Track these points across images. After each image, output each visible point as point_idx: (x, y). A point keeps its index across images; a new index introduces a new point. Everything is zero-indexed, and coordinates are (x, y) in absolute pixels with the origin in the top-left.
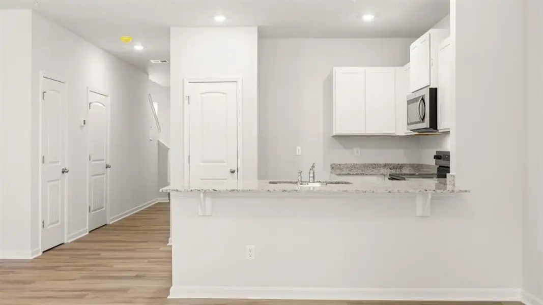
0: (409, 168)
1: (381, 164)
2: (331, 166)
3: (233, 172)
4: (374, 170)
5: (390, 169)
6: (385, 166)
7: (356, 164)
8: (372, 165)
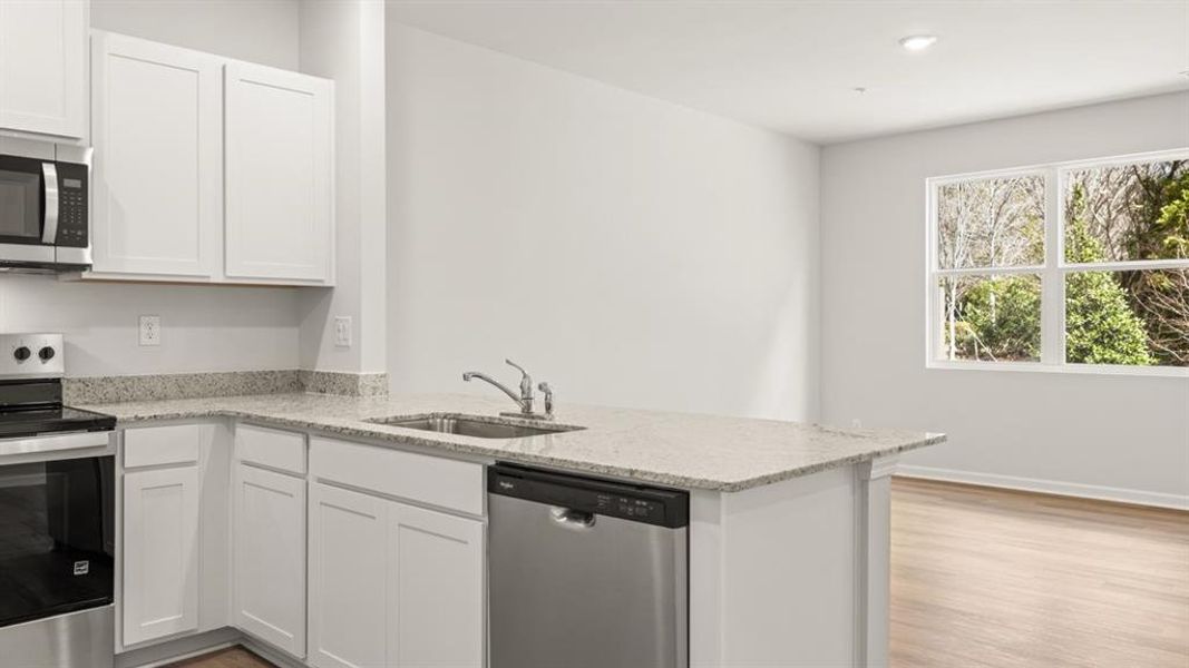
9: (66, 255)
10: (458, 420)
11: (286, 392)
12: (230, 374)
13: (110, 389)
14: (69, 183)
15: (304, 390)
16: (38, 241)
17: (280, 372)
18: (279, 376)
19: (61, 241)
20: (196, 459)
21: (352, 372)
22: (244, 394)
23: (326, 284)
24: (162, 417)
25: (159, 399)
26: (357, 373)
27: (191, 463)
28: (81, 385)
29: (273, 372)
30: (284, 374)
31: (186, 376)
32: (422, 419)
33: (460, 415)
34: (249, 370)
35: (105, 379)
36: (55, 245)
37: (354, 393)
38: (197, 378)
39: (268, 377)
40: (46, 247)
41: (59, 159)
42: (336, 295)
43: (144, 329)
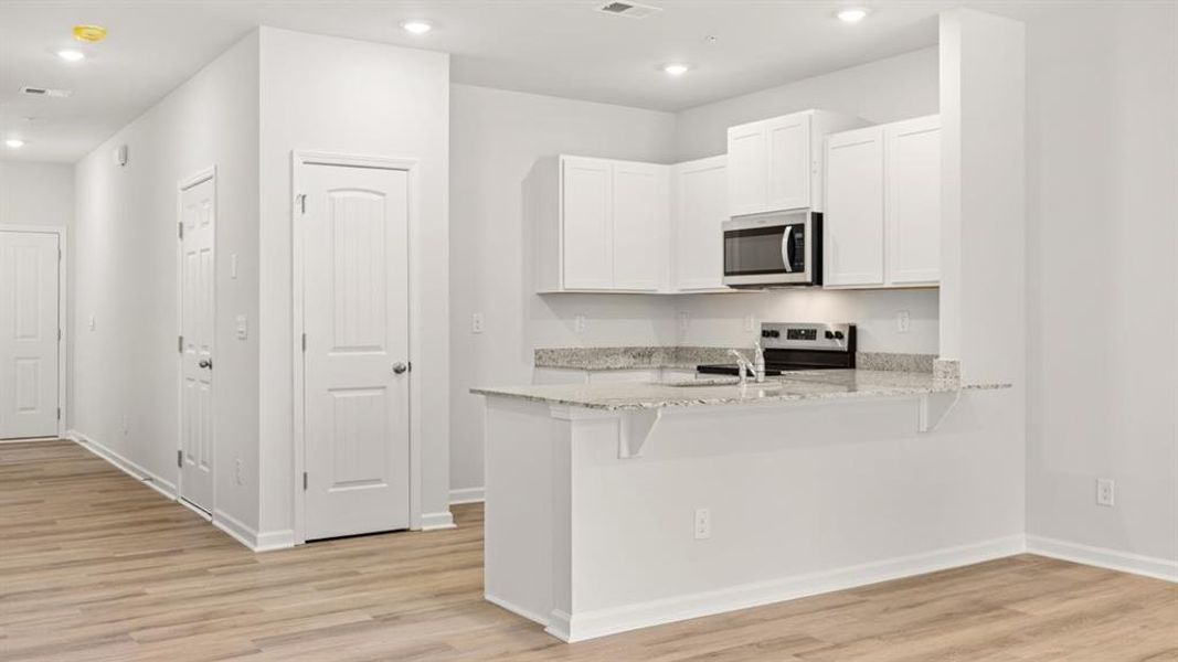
0: (662, 355)
1: (619, 349)
2: (537, 352)
3: (398, 371)
4: (608, 359)
5: (634, 357)
6: (626, 351)
7: (581, 350)
8: (605, 350)
9: (799, 277)
14: (798, 236)
16: (785, 271)
19: (794, 270)
25: (905, 371)
36: (792, 272)
40: (790, 274)
41: (793, 223)
43: (900, 321)
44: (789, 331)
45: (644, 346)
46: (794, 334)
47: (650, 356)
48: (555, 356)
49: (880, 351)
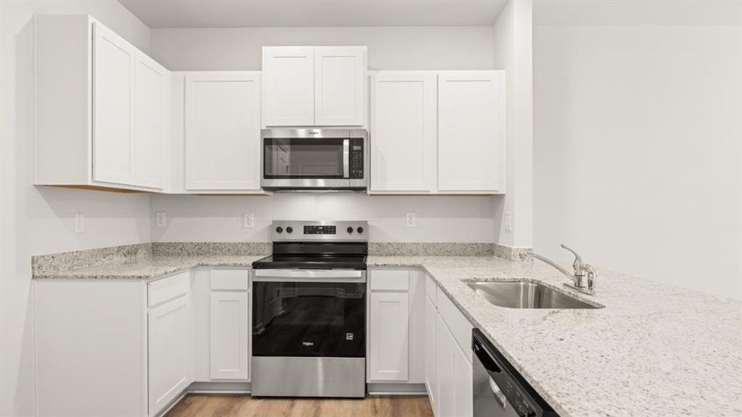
1: (113, 249)
5: (125, 255)
9: (357, 183)
10: (538, 284)
11: (485, 255)
12: (451, 244)
13: (391, 248)
14: (355, 148)
15: (493, 255)
16: (341, 177)
17: (481, 244)
18: (481, 246)
19: (352, 176)
20: (407, 289)
21: (509, 246)
22: (460, 255)
23: (500, 193)
24: (388, 265)
25: (414, 255)
26: (511, 247)
27: (405, 291)
28: (378, 246)
29: (477, 244)
30: (484, 245)
31: (428, 244)
32: (514, 282)
33: (540, 281)
34: (463, 242)
35: (388, 244)
36: (349, 178)
37: (510, 260)
38: (434, 245)
39: (474, 246)
40: (345, 180)
41: (351, 137)
42: (507, 199)
43: (408, 219)
44: (305, 228)
45: (131, 244)
46: (310, 229)
47: (135, 253)
48: (56, 263)
49: (392, 242)
